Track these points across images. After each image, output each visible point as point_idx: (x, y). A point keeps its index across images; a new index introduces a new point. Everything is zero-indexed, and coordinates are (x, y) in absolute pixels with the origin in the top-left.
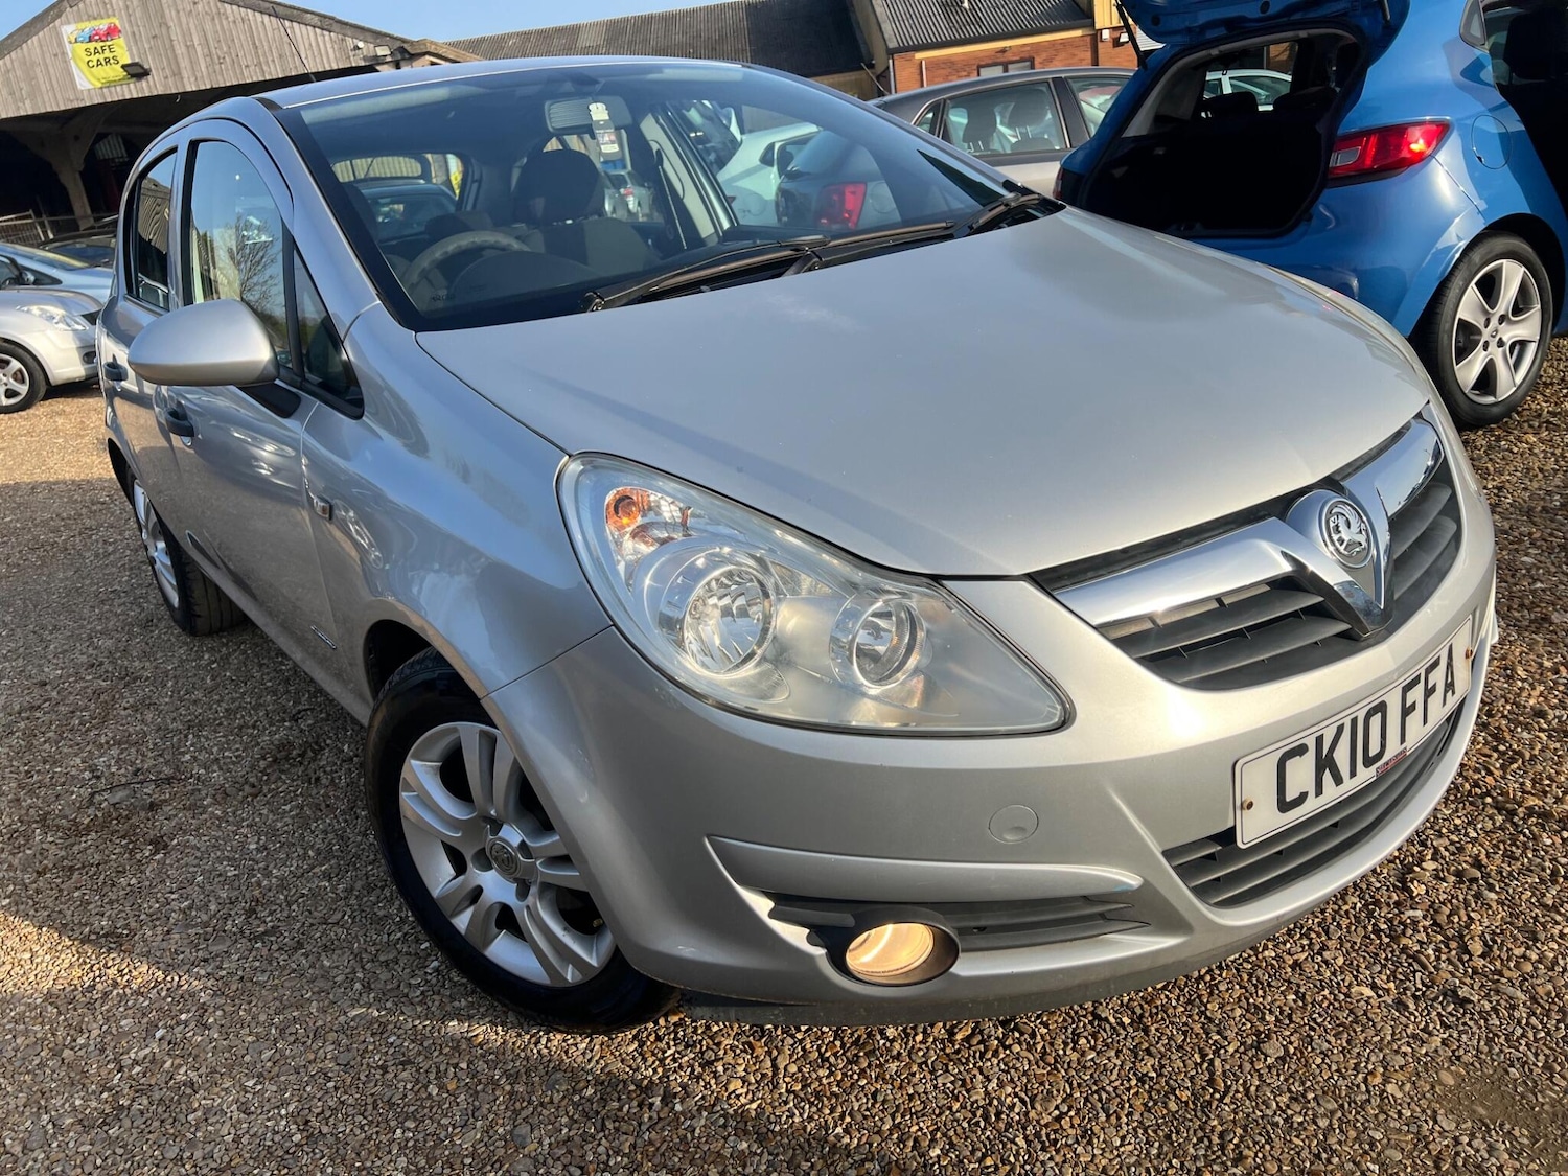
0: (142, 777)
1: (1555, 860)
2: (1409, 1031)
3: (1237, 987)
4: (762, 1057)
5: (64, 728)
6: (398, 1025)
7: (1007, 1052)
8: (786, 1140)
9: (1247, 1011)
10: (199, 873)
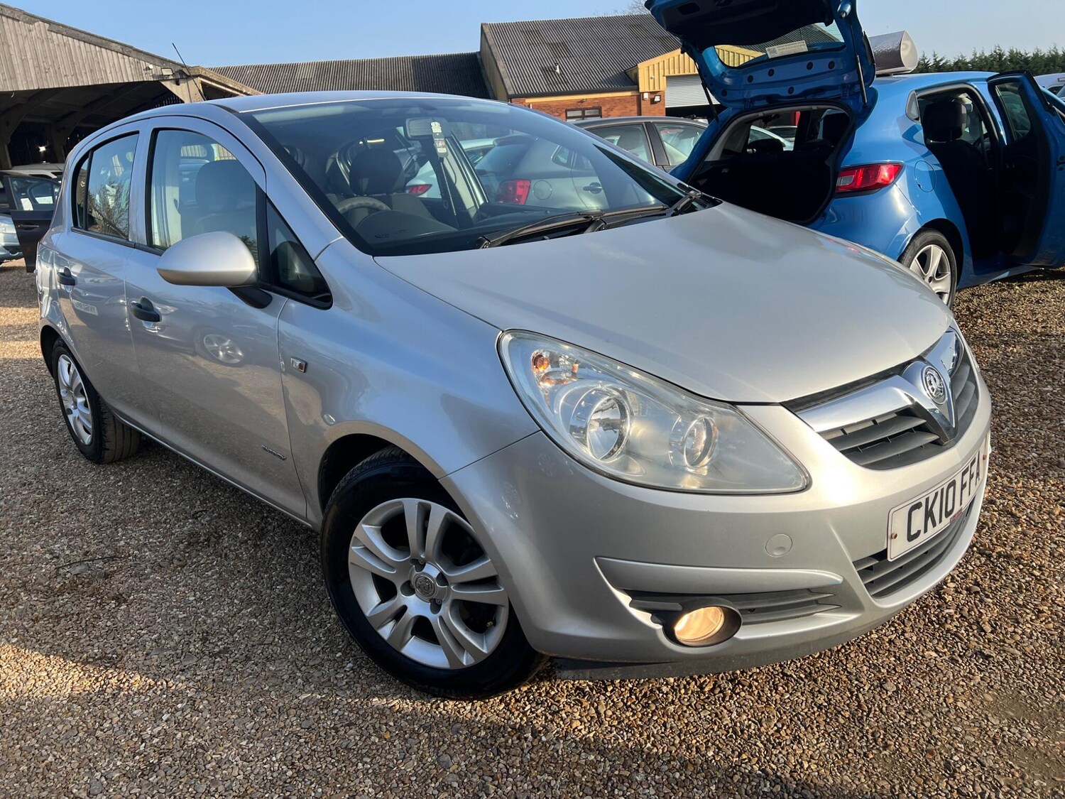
0: (90, 557)
1: (1019, 580)
2: (962, 674)
3: (861, 655)
4: (588, 707)
5: (18, 526)
6: (337, 702)
7: (738, 696)
8: (617, 753)
9: (870, 667)
10: (157, 617)
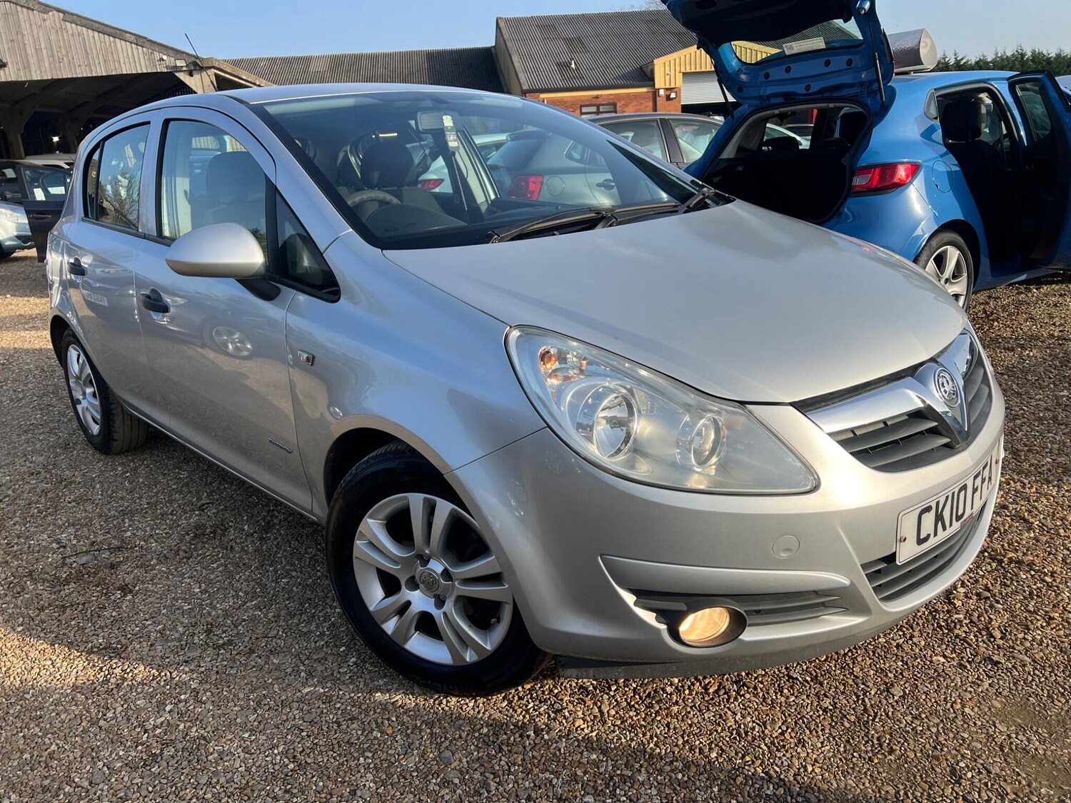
0: (97, 547)
1: (1030, 586)
2: (970, 680)
3: (868, 659)
4: (592, 706)
5: (26, 515)
6: (340, 697)
7: (743, 698)
8: (620, 753)
9: (877, 671)
10: (162, 608)
